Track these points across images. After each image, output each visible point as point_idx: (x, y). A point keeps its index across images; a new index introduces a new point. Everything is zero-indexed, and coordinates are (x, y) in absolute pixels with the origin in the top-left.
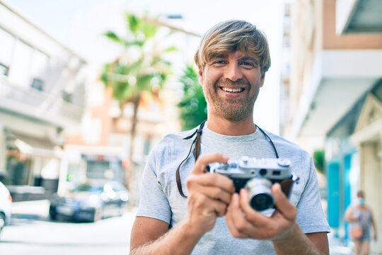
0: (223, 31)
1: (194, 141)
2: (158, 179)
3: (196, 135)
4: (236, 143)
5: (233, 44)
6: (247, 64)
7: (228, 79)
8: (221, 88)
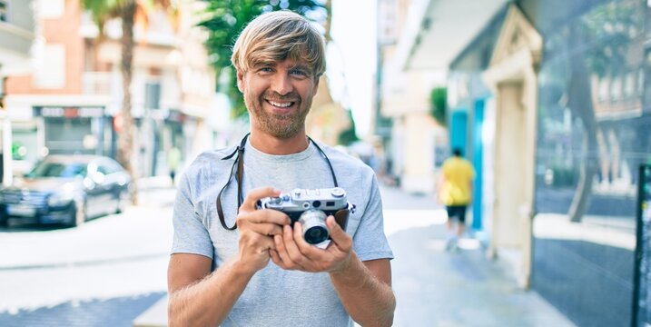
0: (270, 34)
1: (236, 162)
2: (196, 210)
3: (237, 153)
4: (285, 164)
5: (282, 53)
6: (299, 73)
7: (275, 92)
8: (267, 101)
